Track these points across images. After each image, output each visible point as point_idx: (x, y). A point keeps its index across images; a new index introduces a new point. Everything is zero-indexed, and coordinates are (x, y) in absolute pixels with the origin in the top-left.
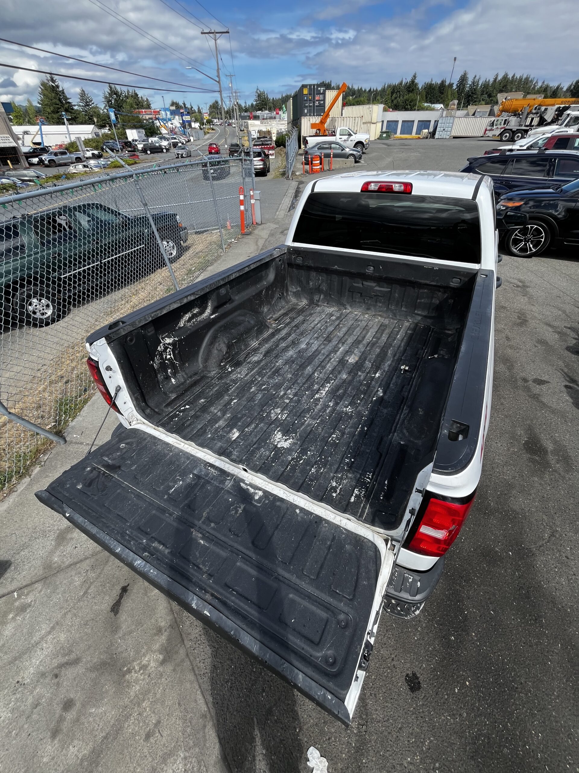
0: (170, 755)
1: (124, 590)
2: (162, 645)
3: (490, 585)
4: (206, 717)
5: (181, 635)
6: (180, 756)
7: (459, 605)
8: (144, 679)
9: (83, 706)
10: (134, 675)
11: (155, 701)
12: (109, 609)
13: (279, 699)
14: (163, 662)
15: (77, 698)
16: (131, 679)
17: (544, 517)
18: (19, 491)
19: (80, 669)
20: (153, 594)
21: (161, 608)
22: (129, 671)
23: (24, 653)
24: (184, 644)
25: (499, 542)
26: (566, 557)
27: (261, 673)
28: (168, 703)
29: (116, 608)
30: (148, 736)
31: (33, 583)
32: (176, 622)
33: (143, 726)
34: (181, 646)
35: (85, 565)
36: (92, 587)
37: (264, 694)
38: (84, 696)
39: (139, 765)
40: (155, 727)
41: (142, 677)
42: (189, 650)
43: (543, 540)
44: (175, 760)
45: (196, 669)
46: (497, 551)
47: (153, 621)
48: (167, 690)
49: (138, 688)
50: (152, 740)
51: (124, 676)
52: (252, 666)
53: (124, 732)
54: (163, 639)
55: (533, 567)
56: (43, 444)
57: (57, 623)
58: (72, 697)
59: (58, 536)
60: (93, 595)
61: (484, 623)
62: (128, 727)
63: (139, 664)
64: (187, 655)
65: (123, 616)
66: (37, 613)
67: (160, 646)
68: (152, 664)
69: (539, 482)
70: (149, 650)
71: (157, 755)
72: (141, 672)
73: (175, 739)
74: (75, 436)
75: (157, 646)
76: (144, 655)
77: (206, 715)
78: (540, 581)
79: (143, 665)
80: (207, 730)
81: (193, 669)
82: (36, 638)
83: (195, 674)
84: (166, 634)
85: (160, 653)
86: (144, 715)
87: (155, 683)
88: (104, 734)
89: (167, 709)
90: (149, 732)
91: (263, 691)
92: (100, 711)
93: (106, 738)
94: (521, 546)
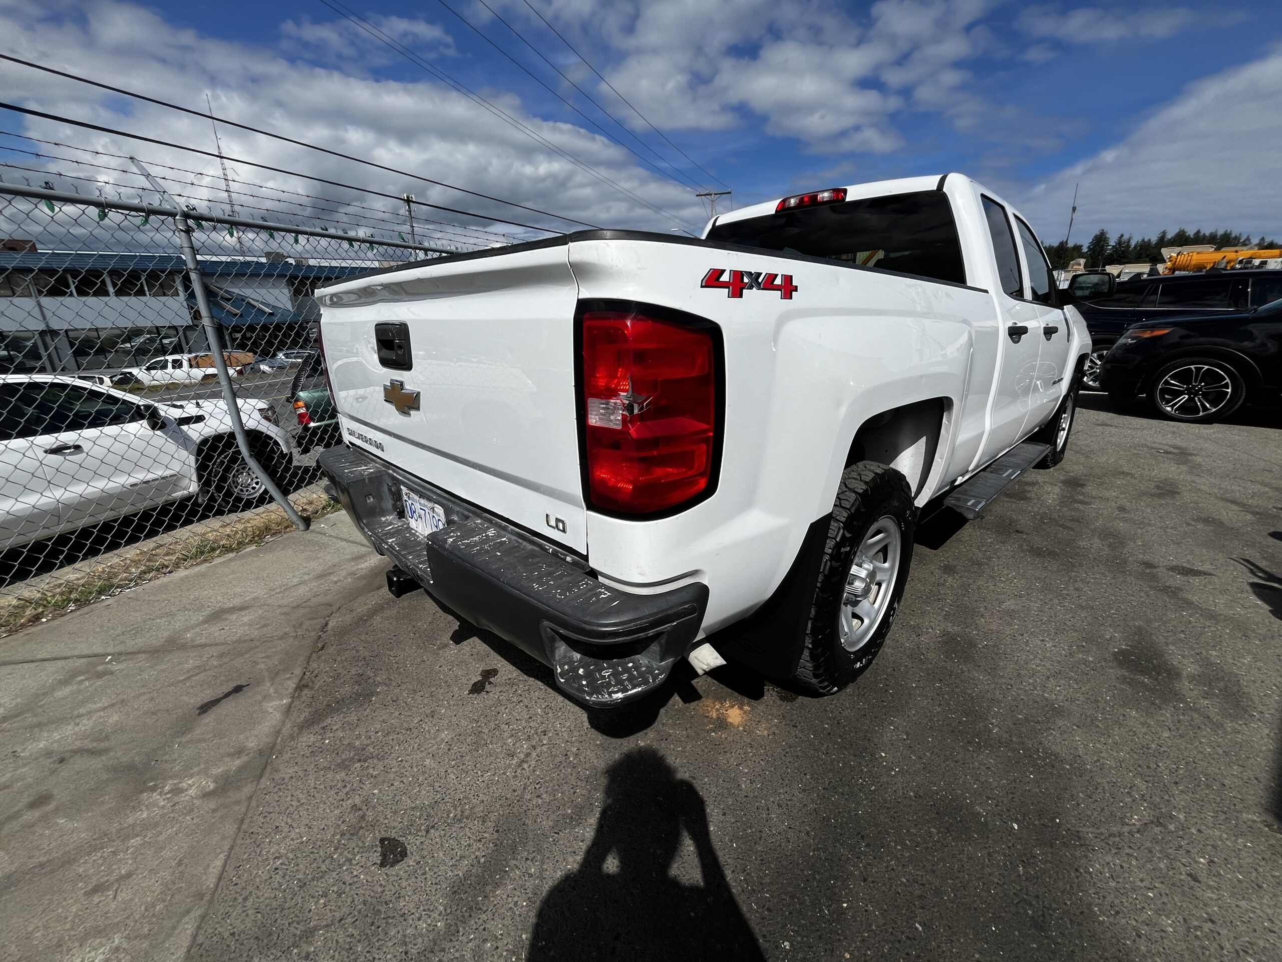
0: (100, 932)
1: (238, 689)
2: (227, 771)
3: (934, 872)
4: (202, 899)
5: (265, 768)
6: (113, 942)
7: (834, 886)
8: (163, 807)
9: (57, 810)
10: (155, 796)
11: (150, 843)
12: (199, 705)
13: (341, 920)
14: (206, 795)
15: (58, 797)
16: (147, 800)
17: (1138, 781)
18: (213, 563)
19: (96, 763)
20: (271, 704)
21: (267, 724)
22: (153, 789)
23: (53, 722)
24: (259, 781)
25: (989, 798)
26: (1190, 875)
27: (341, 866)
28: (166, 853)
29: (205, 708)
30: (98, 889)
31: (139, 653)
32: (272, 748)
33: (103, 871)
34: (252, 782)
35: (215, 651)
36: (203, 674)
37: (322, 901)
38: (69, 798)
39: (46, 927)
40: (117, 880)
41: (162, 803)
42: (259, 793)
43: (1124, 824)
44: (102, 945)
45: (247, 822)
46: (979, 813)
47: (242, 737)
48: (181, 835)
49: (145, 815)
50: (96, 899)
51: (142, 792)
52: (336, 849)
53: (72, 867)
54: (236, 764)
55: (1077, 870)
56: (278, 524)
57: (123, 701)
58: (55, 793)
59: (213, 614)
60: (193, 684)
61: (887, 942)
62: (83, 863)
63: (175, 784)
64: (251, 798)
65: (209, 718)
66: (111, 683)
67: (222, 771)
68: (192, 792)
69: (1142, 720)
70: (205, 772)
71: (82, 923)
72: (168, 796)
73: (128, 912)
74: (322, 526)
75: (217, 771)
76: (191, 776)
77: (204, 894)
78: (1090, 904)
79: (179, 789)
80: (186, 919)
81: (242, 820)
82: (82, 711)
83: (239, 829)
84: (244, 759)
85: (215, 781)
86: (119, 857)
87: (174, 818)
88: (43, 859)
89: (157, 862)
90: (103, 884)
91: (325, 895)
92: (70, 825)
93: (42, 865)
94: (1053, 820)
